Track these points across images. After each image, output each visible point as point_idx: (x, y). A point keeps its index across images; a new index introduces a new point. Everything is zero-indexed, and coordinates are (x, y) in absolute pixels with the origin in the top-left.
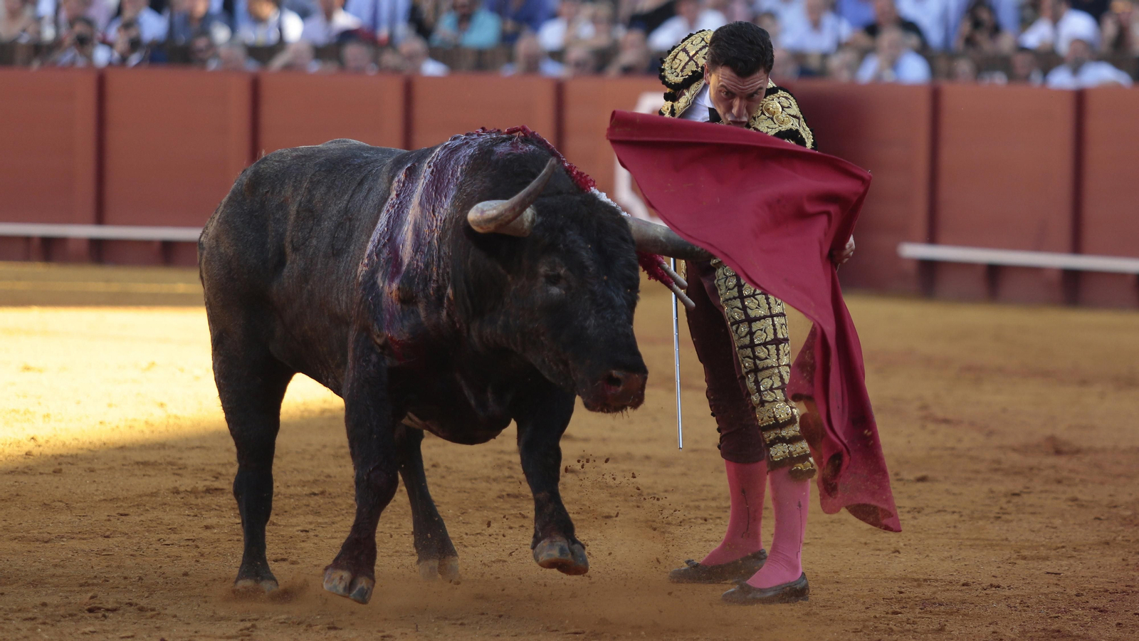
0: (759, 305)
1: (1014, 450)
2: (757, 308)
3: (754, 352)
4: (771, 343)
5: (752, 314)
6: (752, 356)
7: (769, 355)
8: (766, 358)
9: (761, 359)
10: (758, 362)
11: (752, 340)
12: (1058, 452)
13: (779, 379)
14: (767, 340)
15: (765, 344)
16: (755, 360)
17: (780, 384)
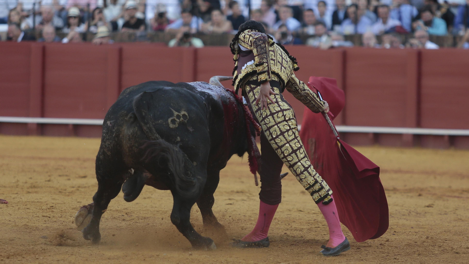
0: (281, 140)
2: (281, 142)
3: (287, 159)
4: (292, 153)
5: (280, 145)
6: (287, 161)
7: (293, 158)
8: (292, 160)
9: (291, 161)
10: (290, 162)
11: (284, 155)
13: (303, 167)
14: (290, 153)
15: (290, 155)
16: (289, 162)
17: (304, 168)
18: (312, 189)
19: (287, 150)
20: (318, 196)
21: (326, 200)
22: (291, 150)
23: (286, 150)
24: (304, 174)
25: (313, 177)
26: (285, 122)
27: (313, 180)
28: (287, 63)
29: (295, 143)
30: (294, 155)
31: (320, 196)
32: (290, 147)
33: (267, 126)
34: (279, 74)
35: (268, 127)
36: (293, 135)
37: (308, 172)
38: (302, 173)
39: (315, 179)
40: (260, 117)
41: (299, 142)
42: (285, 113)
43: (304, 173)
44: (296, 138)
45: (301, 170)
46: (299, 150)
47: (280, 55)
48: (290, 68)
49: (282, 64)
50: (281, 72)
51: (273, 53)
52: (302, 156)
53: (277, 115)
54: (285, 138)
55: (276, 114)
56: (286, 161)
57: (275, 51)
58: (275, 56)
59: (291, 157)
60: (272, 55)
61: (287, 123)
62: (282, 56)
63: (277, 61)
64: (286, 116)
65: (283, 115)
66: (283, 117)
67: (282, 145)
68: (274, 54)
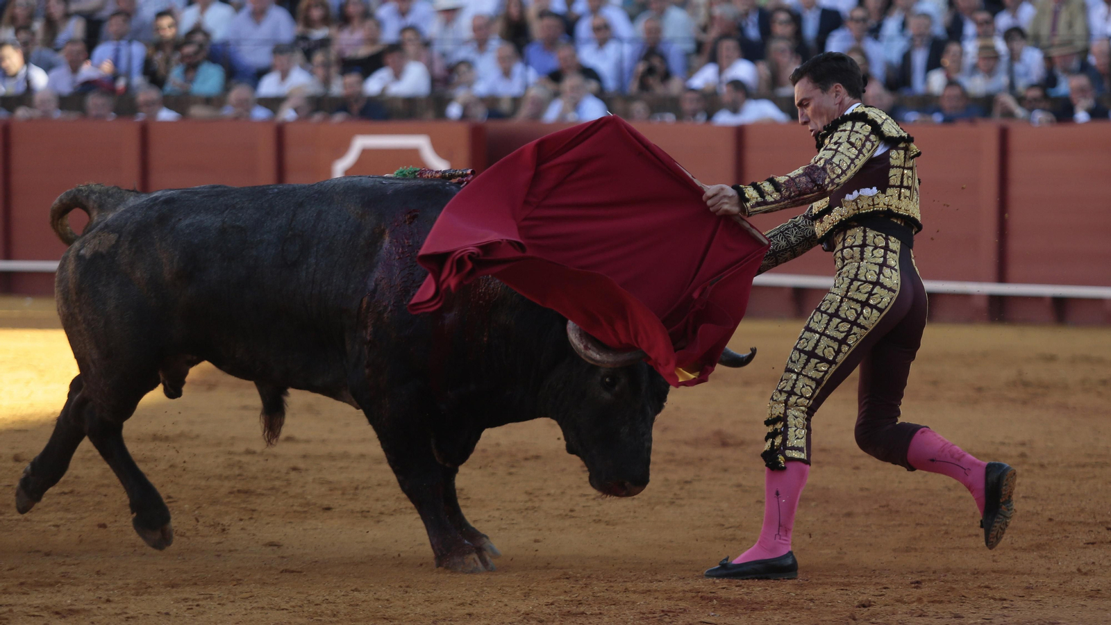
1: (686, 443)
12: (725, 444)
19: (808, 342)
22: (811, 349)
29: (829, 346)
30: (804, 357)
32: (815, 342)
46: (818, 361)
52: (813, 374)
67: (813, 328)
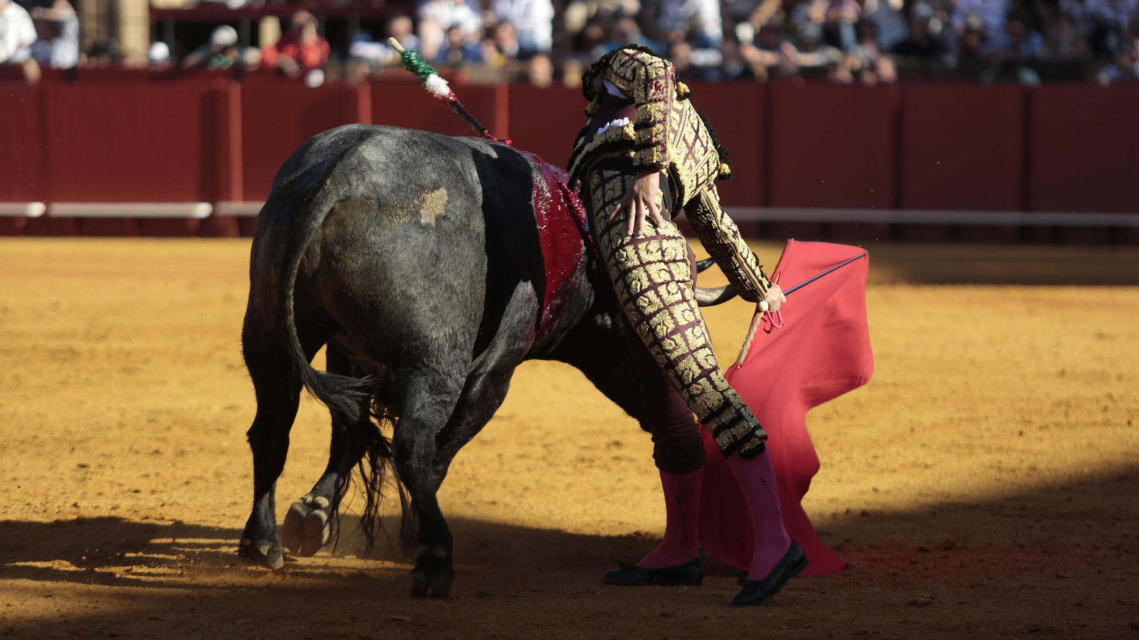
18: (717, 420)
20: (729, 438)
21: (748, 446)
22: (673, 326)
23: (660, 324)
24: (699, 384)
25: (722, 392)
26: (662, 264)
27: (719, 400)
28: (706, 152)
29: (683, 312)
30: (678, 337)
31: (734, 437)
32: (670, 318)
33: (619, 268)
34: (678, 167)
35: (622, 270)
36: (679, 292)
37: (710, 379)
38: (695, 381)
39: (724, 397)
40: (607, 248)
41: (692, 310)
42: (665, 244)
43: (700, 381)
44: (684, 300)
45: (693, 375)
46: (691, 329)
47: (692, 127)
48: (708, 166)
49: (691, 148)
50: (683, 164)
51: (677, 116)
52: (699, 343)
53: (647, 245)
54: (659, 296)
55: (645, 244)
56: (660, 350)
57: (684, 114)
58: (679, 124)
59: (673, 342)
60: (674, 119)
61: (665, 267)
62: (697, 132)
63: (682, 138)
64: (667, 252)
65: (660, 249)
66: (660, 252)
67: (652, 312)
68: (678, 119)
